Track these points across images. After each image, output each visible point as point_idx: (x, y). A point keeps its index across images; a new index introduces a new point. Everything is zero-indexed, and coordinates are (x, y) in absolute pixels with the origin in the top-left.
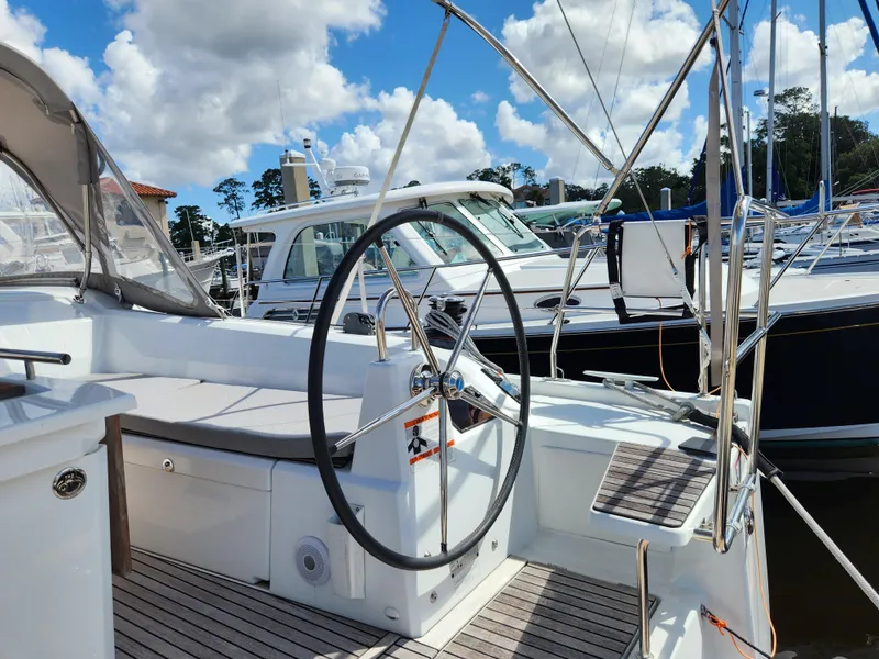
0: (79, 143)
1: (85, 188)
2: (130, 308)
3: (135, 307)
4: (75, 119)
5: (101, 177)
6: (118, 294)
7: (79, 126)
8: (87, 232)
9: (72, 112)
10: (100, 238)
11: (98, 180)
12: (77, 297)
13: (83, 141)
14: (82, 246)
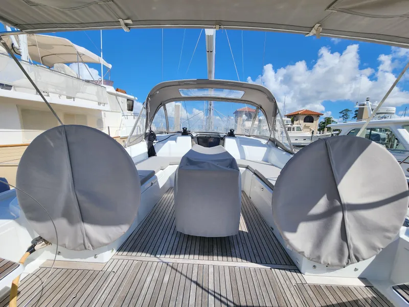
1: (273, 118)
2: (277, 147)
3: (279, 147)
4: (275, 101)
6: (275, 144)
7: (275, 103)
8: (272, 126)
12: (267, 143)
13: (275, 106)
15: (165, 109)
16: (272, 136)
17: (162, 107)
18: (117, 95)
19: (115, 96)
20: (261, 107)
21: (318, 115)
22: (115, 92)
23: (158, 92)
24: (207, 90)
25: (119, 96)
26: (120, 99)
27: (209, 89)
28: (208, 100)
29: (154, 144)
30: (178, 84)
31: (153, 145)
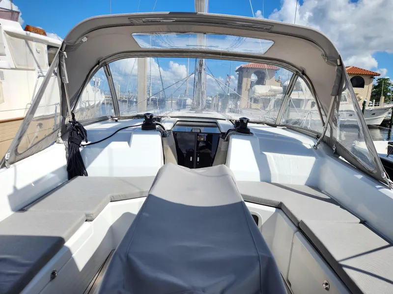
0: (337, 75)
1: (333, 97)
2: (338, 157)
3: (340, 157)
4: (339, 64)
5: (343, 93)
6: (334, 149)
7: (340, 67)
8: (328, 117)
9: (338, 61)
10: (333, 121)
11: (341, 94)
12: (315, 146)
13: (340, 75)
14: (324, 124)
15: (108, 74)
16: (328, 134)
17: (102, 69)
18: (27, 39)
19: (23, 41)
20: (304, 73)
21: (372, 76)
22: (24, 33)
23: (85, 39)
24: (195, 37)
25: (32, 39)
26: (33, 45)
27: (198, 35)
28: (197, 57)
29: (81, 149)
30: (128, 22)
31: (79, 152)
